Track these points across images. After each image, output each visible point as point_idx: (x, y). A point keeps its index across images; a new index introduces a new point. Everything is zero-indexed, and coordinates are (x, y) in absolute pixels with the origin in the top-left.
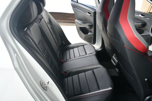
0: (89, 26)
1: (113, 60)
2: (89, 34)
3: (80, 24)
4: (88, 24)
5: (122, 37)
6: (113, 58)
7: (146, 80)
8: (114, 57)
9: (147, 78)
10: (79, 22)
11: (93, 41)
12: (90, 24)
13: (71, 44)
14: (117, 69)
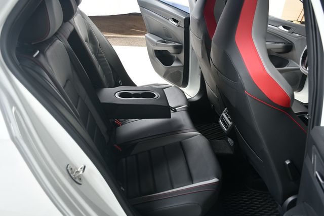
0: (175, 47)
1: (223, 122)
2: (175, 64)
3: (157, 44)
4: (172, 44)
5: (241, 74)
6: (223, 116)
7: (288, 162)
8: (224, 115)
9: (291, 160)
10: (155, 39)
11: (182, 79)
12: (177, 44)
13: (136, 86)
14: (229, 140)
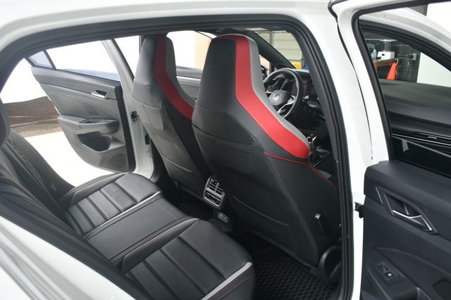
0: (109, 125)
1: (210, 198)
2: (112, 147)
3: (80, 127)
4: (103, 122)
6: (207, 191)
7: (318, 217)
8: (208, 189)
9: (319, 213)
10: (75, 122)
12: (111, 121)
13: (74, 187)
